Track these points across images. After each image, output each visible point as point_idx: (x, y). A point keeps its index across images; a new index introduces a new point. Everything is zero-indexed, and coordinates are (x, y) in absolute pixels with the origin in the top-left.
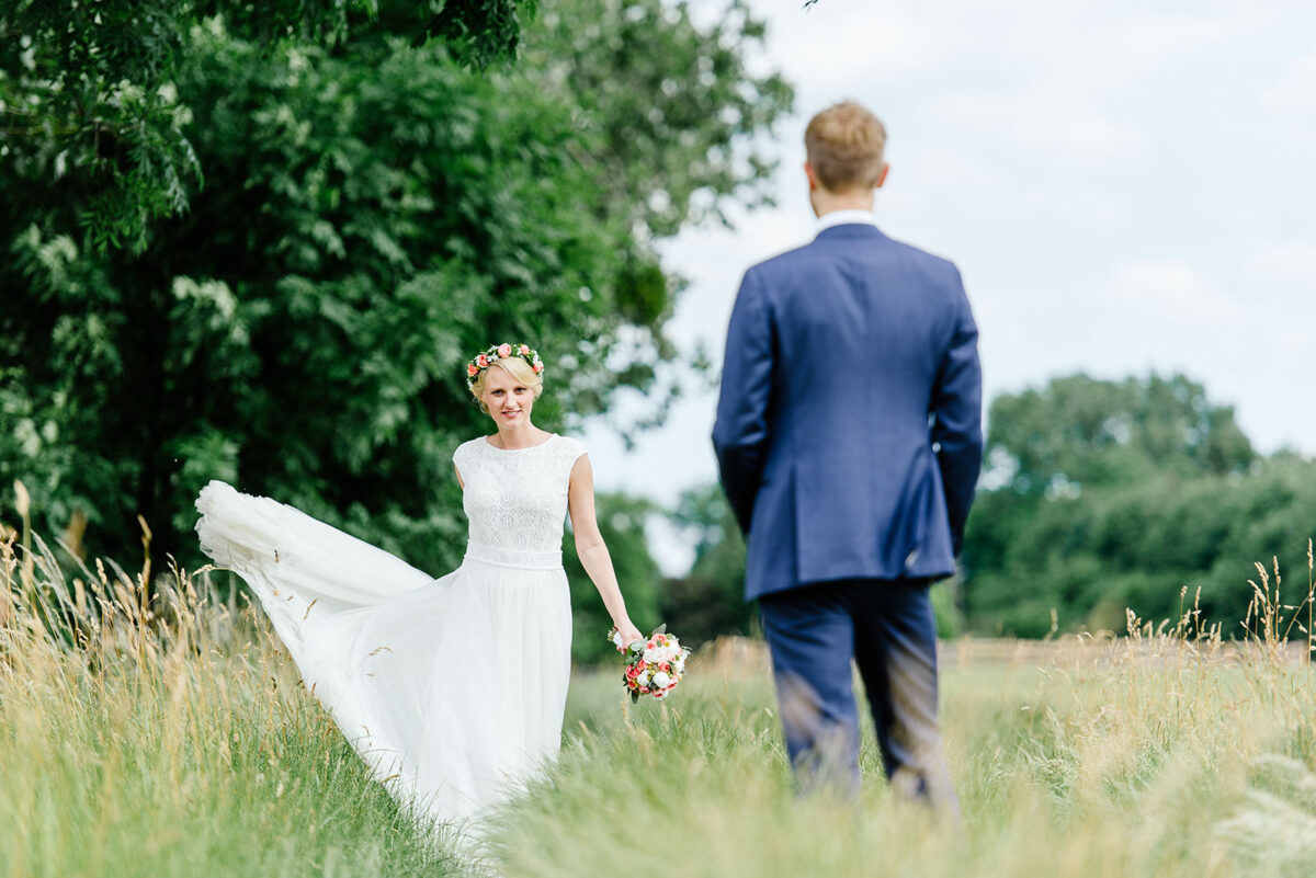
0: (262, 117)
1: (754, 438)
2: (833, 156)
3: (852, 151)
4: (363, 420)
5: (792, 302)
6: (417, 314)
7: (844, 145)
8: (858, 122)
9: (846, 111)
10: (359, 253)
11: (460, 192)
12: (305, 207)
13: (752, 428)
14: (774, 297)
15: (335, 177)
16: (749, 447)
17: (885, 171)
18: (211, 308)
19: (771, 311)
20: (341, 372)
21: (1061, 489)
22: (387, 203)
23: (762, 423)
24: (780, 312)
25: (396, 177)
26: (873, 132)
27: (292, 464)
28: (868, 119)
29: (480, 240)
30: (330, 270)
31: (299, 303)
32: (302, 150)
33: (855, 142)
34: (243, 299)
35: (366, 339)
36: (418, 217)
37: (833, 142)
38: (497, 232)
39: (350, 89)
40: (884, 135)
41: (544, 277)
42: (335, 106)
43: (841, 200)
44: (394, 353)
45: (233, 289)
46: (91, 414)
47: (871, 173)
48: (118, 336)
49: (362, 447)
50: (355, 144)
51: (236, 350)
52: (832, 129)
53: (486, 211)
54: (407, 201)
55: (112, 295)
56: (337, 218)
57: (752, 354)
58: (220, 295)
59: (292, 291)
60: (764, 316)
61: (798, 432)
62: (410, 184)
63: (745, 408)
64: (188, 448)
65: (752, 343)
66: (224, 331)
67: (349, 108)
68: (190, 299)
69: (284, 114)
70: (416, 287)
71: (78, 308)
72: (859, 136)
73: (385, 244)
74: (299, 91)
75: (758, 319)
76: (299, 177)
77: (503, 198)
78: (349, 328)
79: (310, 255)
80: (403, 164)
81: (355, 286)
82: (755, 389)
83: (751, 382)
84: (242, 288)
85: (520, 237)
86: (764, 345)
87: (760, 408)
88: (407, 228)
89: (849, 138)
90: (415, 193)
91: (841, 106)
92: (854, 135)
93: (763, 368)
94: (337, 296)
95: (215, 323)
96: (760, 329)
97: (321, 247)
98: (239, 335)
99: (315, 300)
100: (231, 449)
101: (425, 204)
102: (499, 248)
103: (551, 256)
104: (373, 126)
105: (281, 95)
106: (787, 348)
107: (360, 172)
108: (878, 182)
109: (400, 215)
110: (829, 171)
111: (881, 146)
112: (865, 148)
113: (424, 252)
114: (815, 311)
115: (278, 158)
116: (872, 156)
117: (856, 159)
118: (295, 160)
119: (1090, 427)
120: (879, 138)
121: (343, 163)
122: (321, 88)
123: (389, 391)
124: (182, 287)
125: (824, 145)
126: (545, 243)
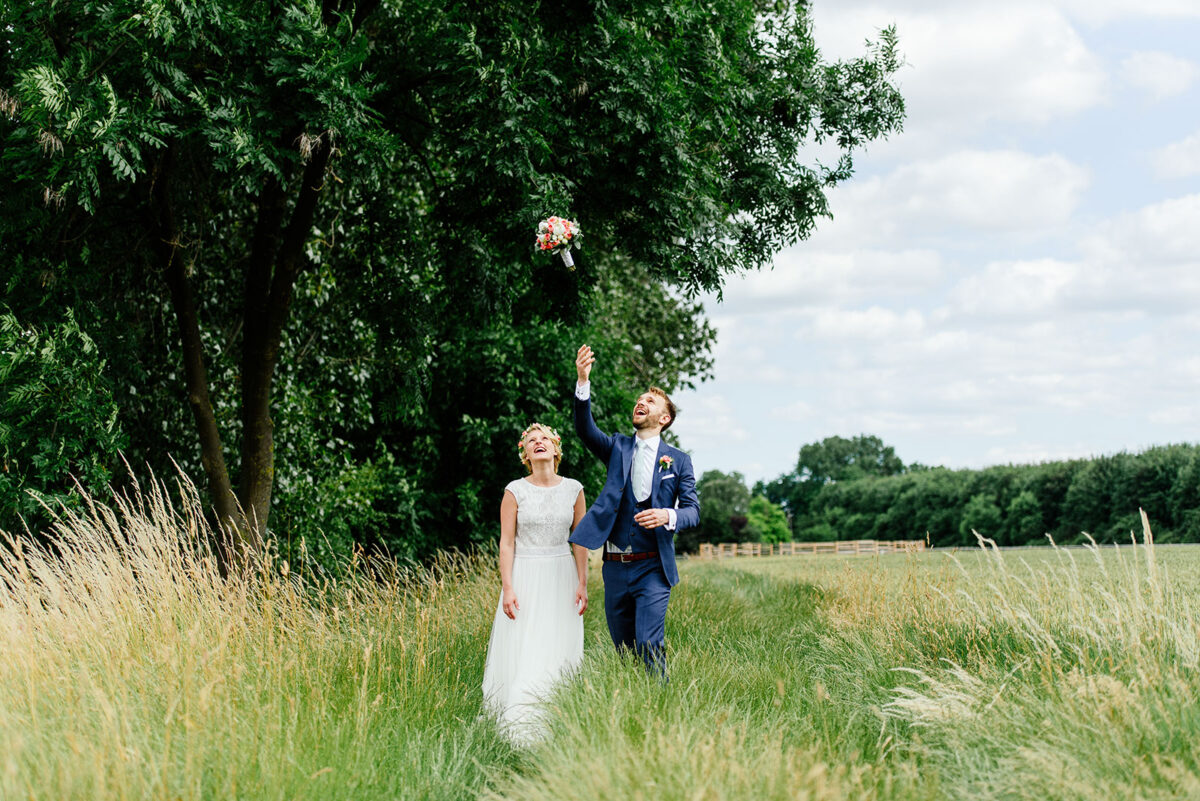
21: (829, 482)
32: (504, 366)
42: (515, 347)
48: (439, 444)
51: (486, 447)
55: (437, 427)
67: (520, 348)
68: (468, 423)
71: (423, 433)
73: (542, 401)
76: (504, 376)
95: (479, 433)
98: (487, 441)
118: (501, 370)
119: (840, 460)
124: (466, 419)
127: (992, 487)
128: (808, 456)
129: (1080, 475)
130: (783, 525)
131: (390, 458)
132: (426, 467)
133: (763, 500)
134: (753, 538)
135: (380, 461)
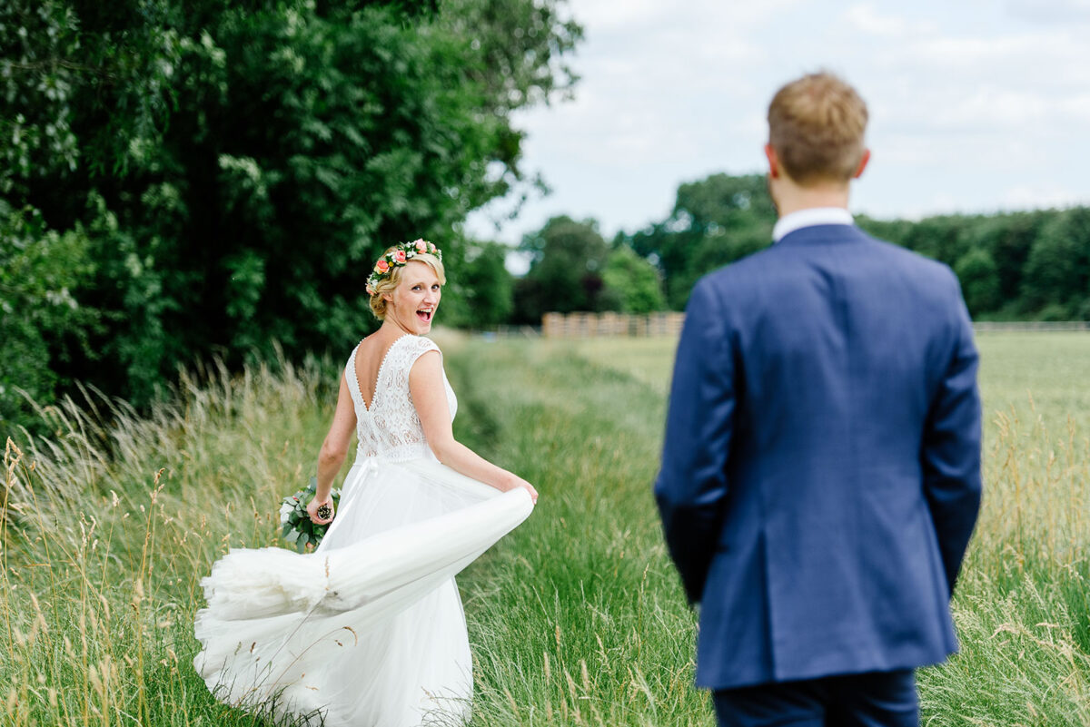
0: (274, 56)
1: (713, 496)
2: (802, 138)
3: (826, 135)
4: (343, 247)
5: (762, 326)
6: (379, 180)
7: (817, 128)
8: (835, 97)
9: (820, 83)
10: (340, 140)
11: (400, 101)
12: (303, 112)
13: (711, 484)
14: (738, 322)
15: (323, 94)
16: (707, 507)
17: (865, 159)
18: (243, 174)
19: (734, 338)
20: (329, 217)
22: (354, 109)
23: (722, 478)
24: (746, 340)
25: (359, 94)
26: (853, 112)
27: (298, 272)
28: (849, 94)
29: (414, 130)
30: (321, 150)
31: (303, 172)
32: (301, 76)
33: (830, 122)
34: (264, 168)
35: (345, 195)
36: (374, 117)
37: (803, 123)
38: (425, 125)
39: (329, 37)
40: (864, 113)
41: (453, 151)
42: (321, 49)
43: (810, 195)
44: (362, 205)
45: (259, 163)
46: (173, 242)
47: (849, 161)
48: (184, 196)
49: (340, 262)
50: (334, 73)
51: (260, 201)
52: (804, 105)
53: (418, 112)
54: (368, 108)
55: (180, 169)
56: (324, 118)
57: (710, 392)
58: (252, 168)
59: (297, 165)
60: (725, 345)
61: (766, 487)
62: (369, 96)
63: (703, 459)
64: (234, 265)
65: (711, 378)
66: (252, 190)
67: (329, 48)
68: (230, 169)
69: (288, 53)
70: (376, 163)
71: (158, 179)
72: (836, 115)
73: (353, 134)
74: (297, 38)
75: (718, 349)
76: (299, 94)
77: (428, 103)
78: (335, 186)
79: (308, 142)
80: (364, 84)
81: (337, 160)
82: (715, 436)
83: (709, 429)
84: (265, 162)
85: (439, 127)
86: (727, 382)
87: (720, 459)
88: (367, 124)
89: (824, 119)
90: (373, 103)
91: (815, 78)
92: (829, 113)
93: (724, 410)
94: (326, 167)
95: (246, 184)
96: (721, 361)
97: (314, 136)
98: (261, 191)
99: (313, 171)
100: (259, 264)
101: (378, 109)
102: (427, 135)
103: (455, 138)
104: (346, 61)
105: (286, 41)
106: (755, 386)
107: (339, 89)
108: (857, 171)
109: (363, 117)
110: (797, 156)
111: (861, 129)
112: (843, 130)
113: (380, 140)
114: (789, 337)
115: (286, 82)
116: (850, 141)
117: (831, 144)
118: (297, 82)
120: (860, 119)
121: (326, 84)
122: (311, 36)
123: (361, 229)
124: (225, 161)
125: (792, 125)
126: (452, 129)
127: (933, 242)
128: (687, 197)
129: (1050, 230)
130: (653, 288)
131: (112, 220)
132: (166, 232)
133: (627, 253)
134: (612, 306)
135: (96, 225)
